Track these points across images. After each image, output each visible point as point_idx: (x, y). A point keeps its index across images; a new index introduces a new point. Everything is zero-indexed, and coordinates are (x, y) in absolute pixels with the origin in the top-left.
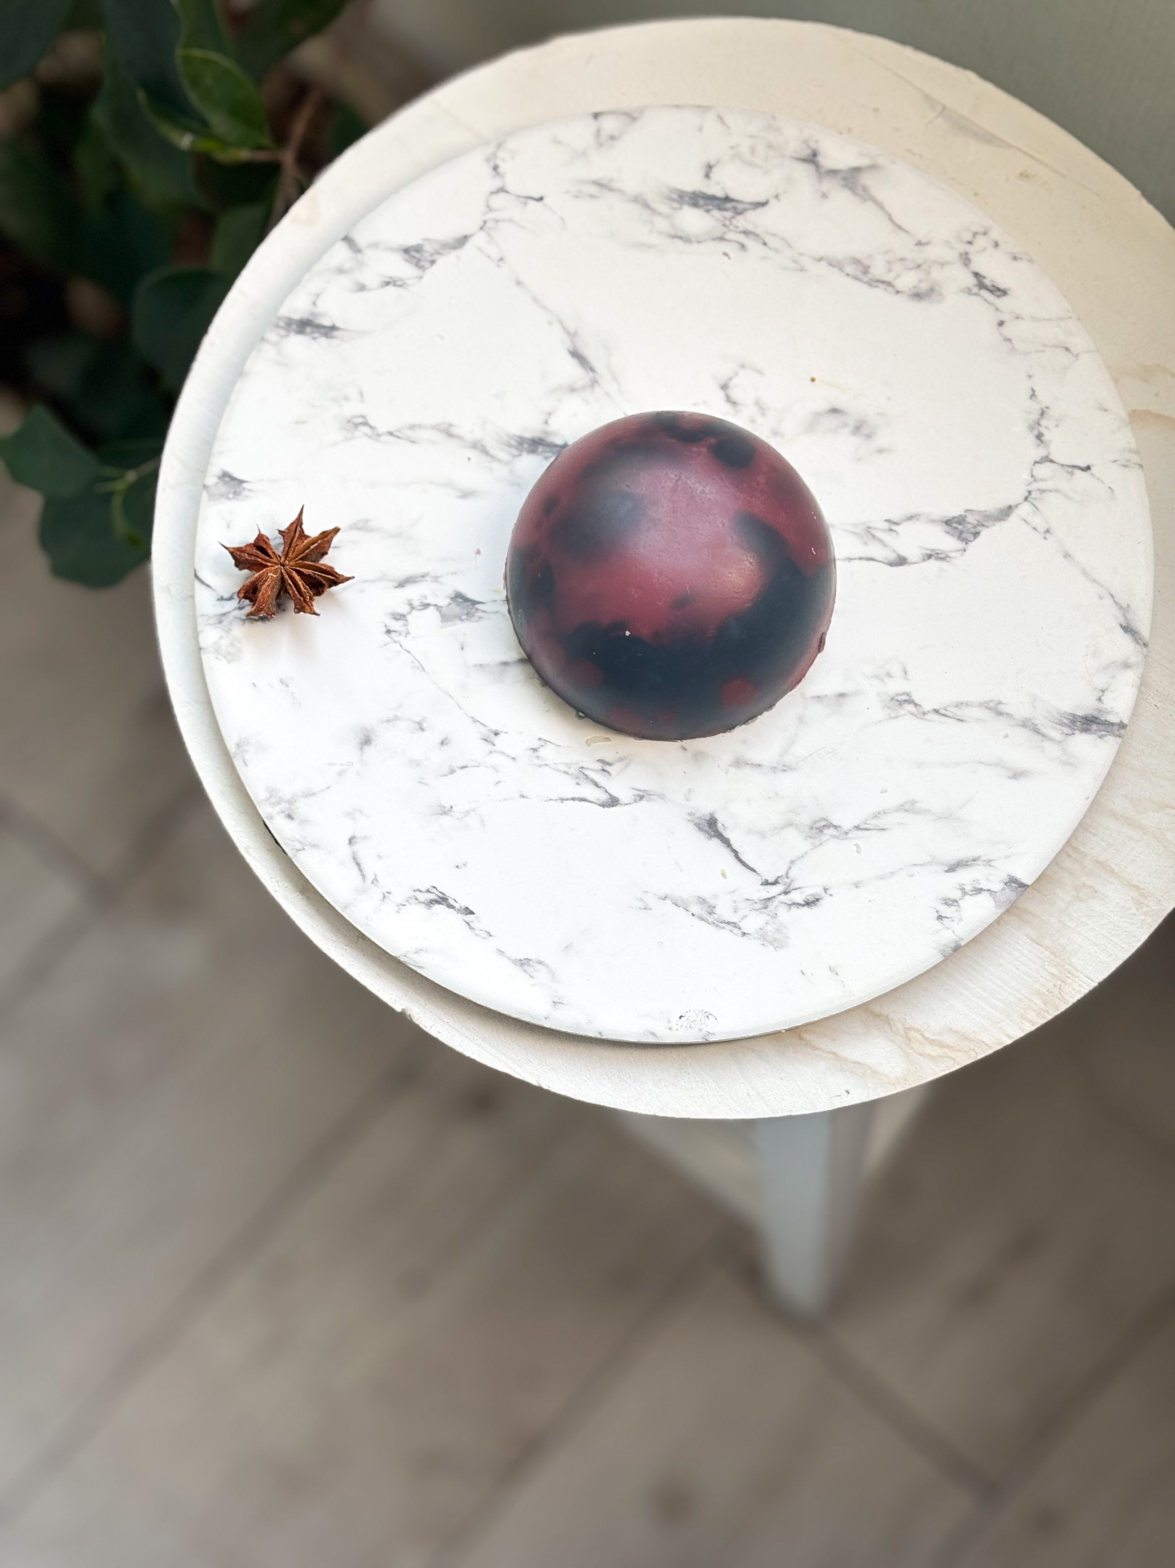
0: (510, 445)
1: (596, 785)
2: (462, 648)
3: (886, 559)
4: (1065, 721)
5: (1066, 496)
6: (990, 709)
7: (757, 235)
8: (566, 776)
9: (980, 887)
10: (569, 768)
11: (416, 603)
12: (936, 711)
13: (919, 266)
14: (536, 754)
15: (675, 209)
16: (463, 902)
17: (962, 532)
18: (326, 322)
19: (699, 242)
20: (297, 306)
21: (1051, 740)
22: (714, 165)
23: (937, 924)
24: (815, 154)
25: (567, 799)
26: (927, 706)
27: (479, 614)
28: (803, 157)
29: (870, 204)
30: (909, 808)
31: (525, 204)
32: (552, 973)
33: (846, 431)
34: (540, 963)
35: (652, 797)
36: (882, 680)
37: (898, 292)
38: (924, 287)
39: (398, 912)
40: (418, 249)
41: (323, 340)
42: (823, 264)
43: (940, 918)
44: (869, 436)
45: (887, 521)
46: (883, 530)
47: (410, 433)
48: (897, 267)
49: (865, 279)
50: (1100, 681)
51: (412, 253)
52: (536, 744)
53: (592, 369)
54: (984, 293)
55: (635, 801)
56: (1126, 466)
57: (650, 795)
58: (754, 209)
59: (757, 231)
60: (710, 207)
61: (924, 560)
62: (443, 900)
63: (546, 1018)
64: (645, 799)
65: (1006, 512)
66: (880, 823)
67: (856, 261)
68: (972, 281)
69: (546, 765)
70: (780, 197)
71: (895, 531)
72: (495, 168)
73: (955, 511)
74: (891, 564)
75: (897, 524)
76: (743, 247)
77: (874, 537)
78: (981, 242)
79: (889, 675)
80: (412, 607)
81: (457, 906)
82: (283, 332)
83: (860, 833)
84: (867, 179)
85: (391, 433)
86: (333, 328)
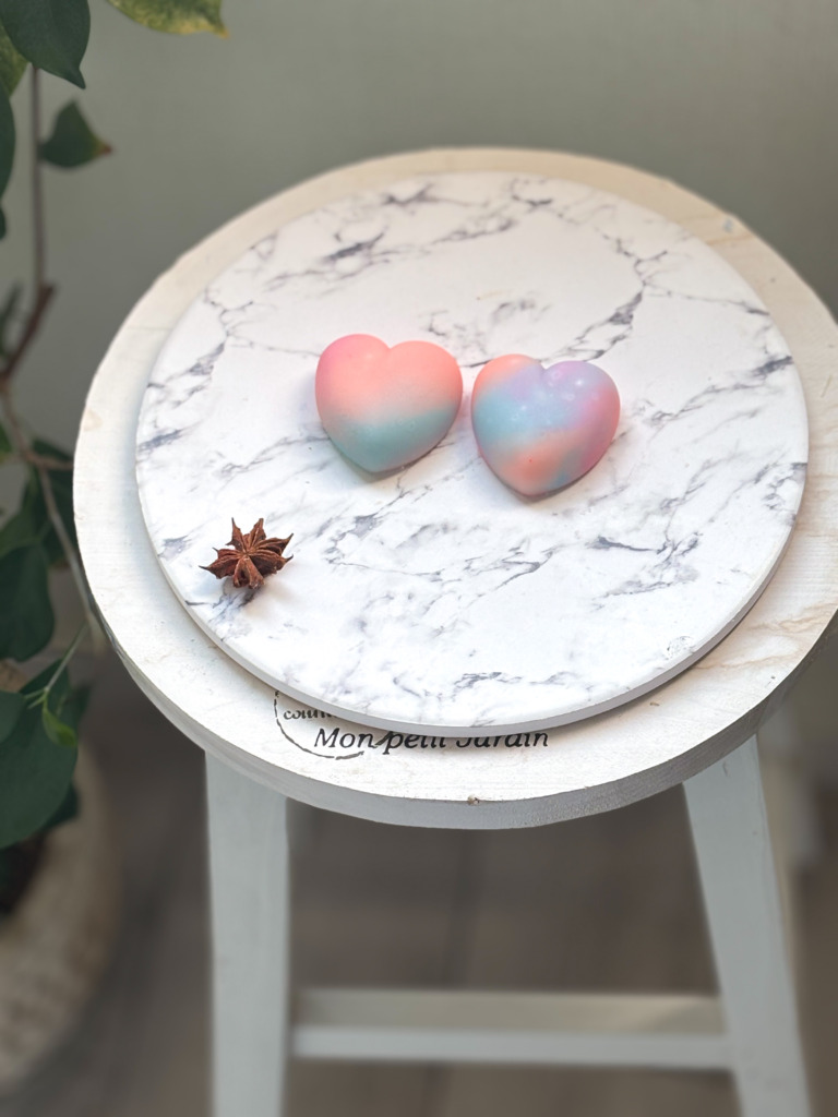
1: (520, 563)
2: (382, 543)
3: (591, 357)
4: (757, 373)
5: (664, 272)
6: (711, 392)
8: (497, 570)
9: (781, 479)
10: (496, 564)
11: (336, 537)
12: (682, 411)
13: (493, 215)
14: (470, 569)
15: (333, 265)
16: (489, 672)
17: (623, 320)
18: (170, 432)
19: (360, 272)
20: (145, 433)
21: (758, 386)
22: (339, 233)
23: (774, 512)
24: (391, 198)
25: (508, 581)
27: (379, 520)
28: (385, 202)
29: (442, 203)
30: (708, 465)
31: (244, 310)
32: (574, 675)
33: (517, 311)
34: (562, 673)
35: (557, 549)
36: (639, 414)
37: (491, 233)
38: (504, 223)
39: (454, 701)
40: (198, 366)
41: (176, 441)
42: (439, 243)
43: (772, 508)
44: (532, 306)
45: (576, 339)
46: (578, 345)
47: (264, 456)
48: (481, 222)
49: (468, 237)
50: (759, 344)
51: (196, 370)
52: (466, 565)
54: (540, 207)
55: (549, 557)
56: (684, 240)
57: (554, 549)
58: (378, 241)
59: (389, 249)
60: (352, 254)
61: (613, 345)
62: (476, 678)
64: (553, 553)
65: (639, 298)
66: (698, 482)
67: (456, 232)
68: (528, 206)
69: (481, 571)
70: (388, 228)
71: (585, 341)
72: (213, 303)
73: (611, 313)
74: (596, 357)
75: (584, 336)
76: (387, 261)
77: (576, 351)
78: (517, 186)
80: (336, 541)
81: (487, 675)
82: (148, 451)
83: (692, 494)
84: (432, 193)
85: (253, 463)
86: (177, 432)
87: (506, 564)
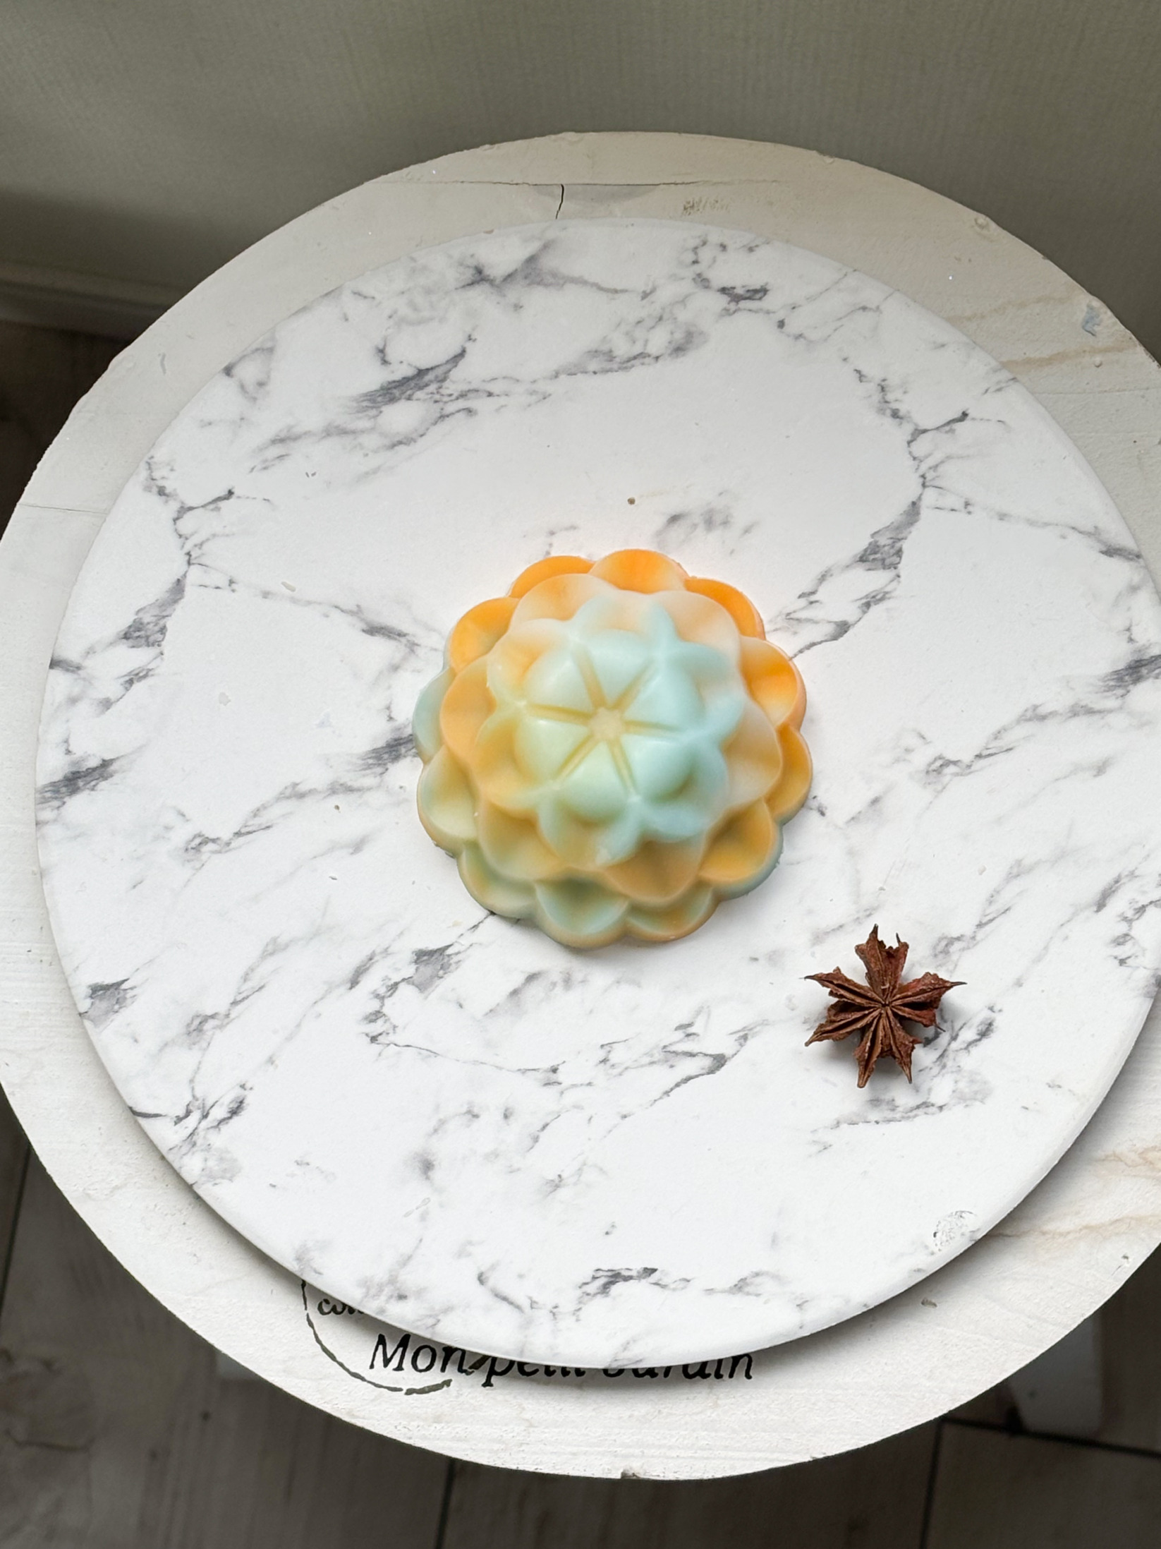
0: (369, 767)
1: (692, 1055)
2: (461, 1006)
3: (826, 635)
4: (1112, 683)
5: (961, 457)
6: (1030, 720)
7: (477, 391)
8: (655, 1066)
9: (1140, 905)
10: (652, 1056)
11: (382, 991)
12: (979, 756)
13: (661, 319)
14: (609, 1064)
15: (375, 417)
16: (637, 1266)
17: (883, 560)
18: (93, 763)
19: (422, 436)
20: (54, 766)
21: (1111, 711)
22: (385, 346)
23: (1124, 971)
24: (479, 271)
25: (672, 1089)
26: (966, 757)
27: (455, 959)
28: (470, 282)
29: (570, 289)
30: (1018, 871)
31: (218, 509)
32: (776, 1277)
33: (700, 530)
34: (757, 1275)
35: (755, 1030)
36: (904, 760)
37: (657, 358)
38: (679, 336)
39: (578, 1320)
40: (137, 626)
41: (103, 785)
42: (563, 377)
43: (1122, 962)
44: (725, 523)
45: (800, 597)
46: (803, 608)
47: (257, 821)
48: (639, 333)
49: (615, 366)
50: (1120, 622)
51: (135, 634)
52: (601, 1054)
53: (401, 635)
54: (743, 304)
55: (741, 1045)
56: (999, 390)
57: (751, 1030)
58: (456, 366)
59: (471, 387)
60: (409, 392)
61: (864, 612)
62: (616, 1277)
63: (801, 1328)
64: (749, 1037)
65: (914, 510)
66: (999, 905)
67: (595, 353)
68: (723, 300)
69: (626, 1068)
70: (473, 337)
71: (816, 602)
72: (162, 492)
73: (862, 543)
74: (835, 638)
75: (813, 593)
76: (469, 411)
77: (798, 620)
78: (705, 255)
79: (908, 751)
80: (381, 998)
81: (634, 1273)
82: (56, 803)
83: (987, 928)
84: (549, 262)
85: (238, 834)
86: (105, 764)
87: (670, 1055)
